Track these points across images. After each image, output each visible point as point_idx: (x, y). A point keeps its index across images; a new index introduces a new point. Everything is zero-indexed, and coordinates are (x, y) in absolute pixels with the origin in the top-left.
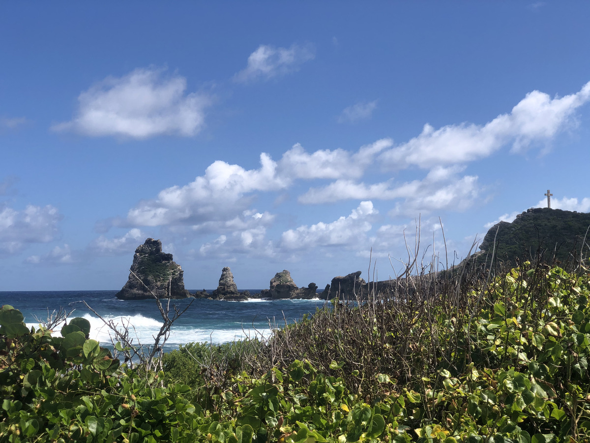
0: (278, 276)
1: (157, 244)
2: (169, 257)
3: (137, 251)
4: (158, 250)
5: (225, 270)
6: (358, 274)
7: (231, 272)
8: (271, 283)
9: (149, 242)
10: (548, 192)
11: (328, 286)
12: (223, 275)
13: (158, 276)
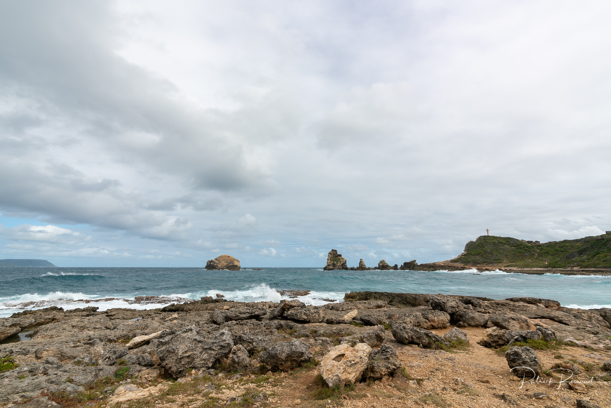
0: (381, 262)
1: (335, 251)
2: (340, 256)
3: (329, 254)
4: (336, 253)
5: (361, 260)
6: (415, 261)
7: (363, 260)
8: (379, 264)
9: (333, 250)
10: (487, 229)
11: (402, 265)
12: (360, 262)
13: (338, 262)
